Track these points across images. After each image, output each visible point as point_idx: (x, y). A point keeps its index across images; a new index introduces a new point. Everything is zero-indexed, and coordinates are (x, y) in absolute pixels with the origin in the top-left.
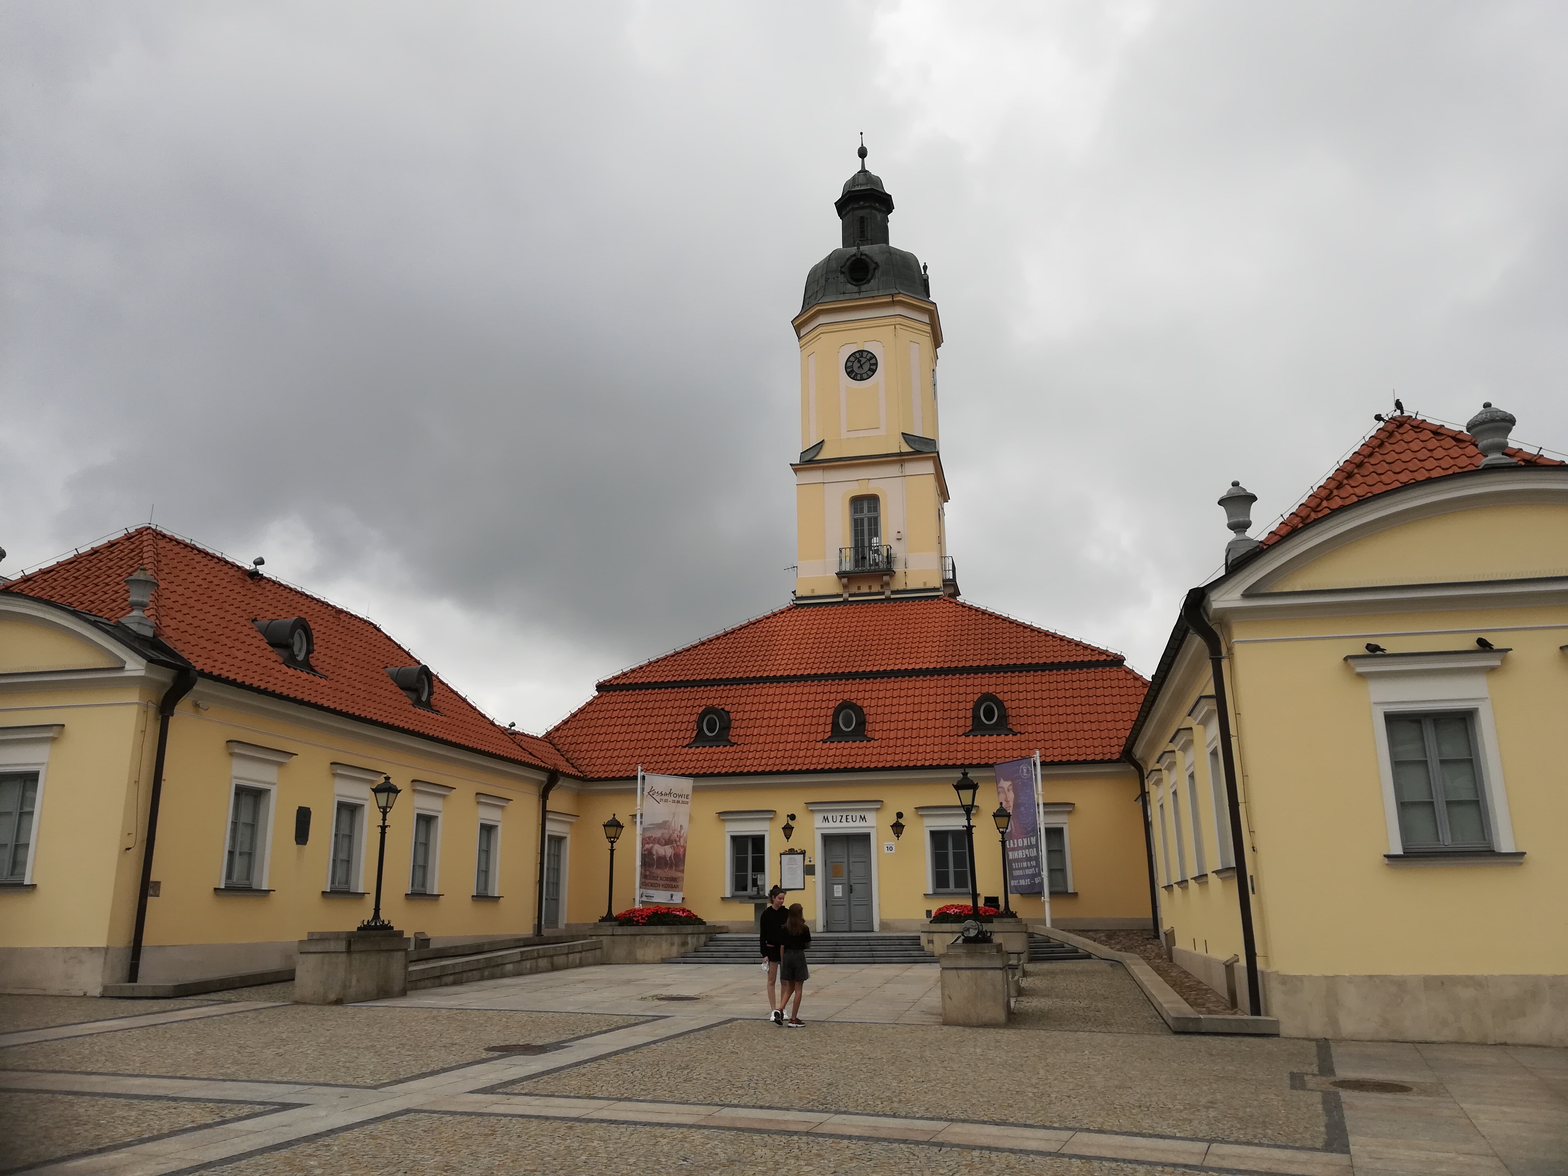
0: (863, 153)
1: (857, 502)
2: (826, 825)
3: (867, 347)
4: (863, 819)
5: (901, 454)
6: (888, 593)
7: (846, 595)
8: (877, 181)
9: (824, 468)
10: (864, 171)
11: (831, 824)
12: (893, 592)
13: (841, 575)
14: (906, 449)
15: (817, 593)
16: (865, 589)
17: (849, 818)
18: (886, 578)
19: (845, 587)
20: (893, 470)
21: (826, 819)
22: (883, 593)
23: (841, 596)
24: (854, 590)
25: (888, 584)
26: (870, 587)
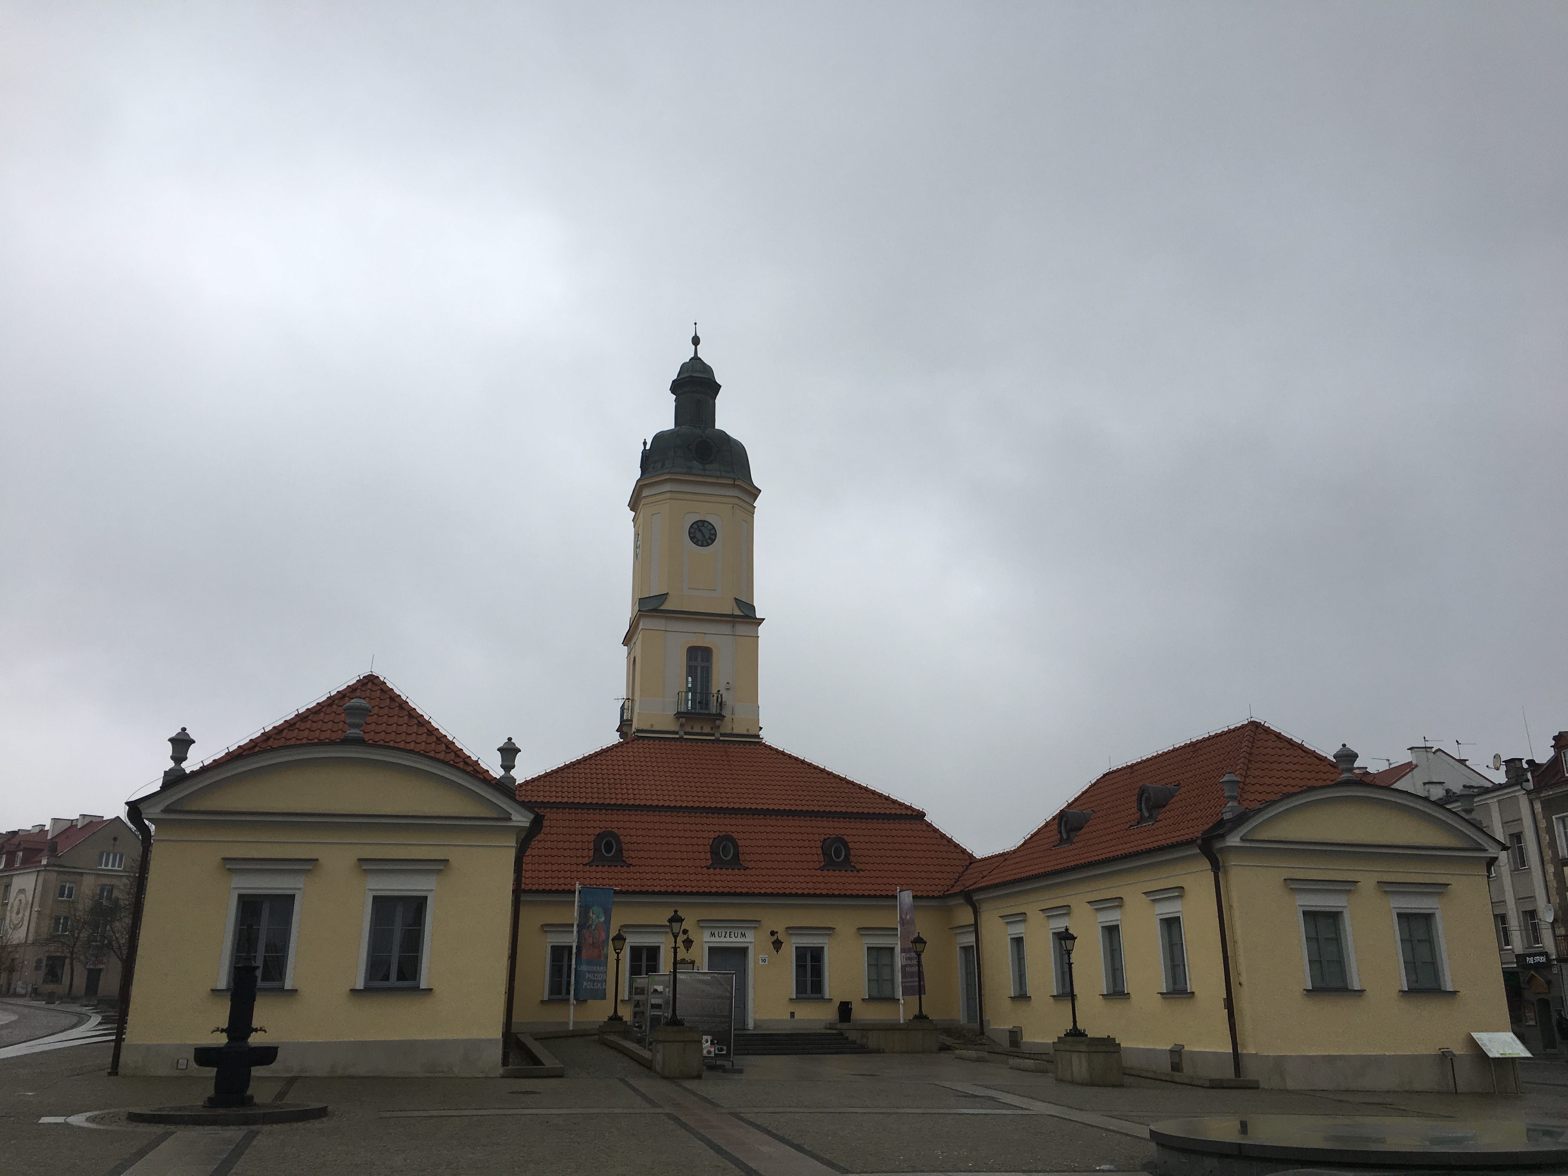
0: (696, 341)
1: (693, 652)
2: (713, 939)
3: (709, 519)
4: (743, 935)
5: (733, 616)
6: (717, 735)
7: (682, 733)
8: (708, 370)
9: (667, 618)
10: (696, 359)
11: (717, 939)
12: (722, 735)
13: (679, 715)
14: (737, 612)
15: (655, 728)
16: (697, 729)
17: (732, 935)
18: (718, 722)
19: (682, 725)
20: (726, 629)
21: (713, 935)
22: (713, 735)
23: (677, 733)
24: (689, 730)
25: (718, 727)
26: (702, 728)
